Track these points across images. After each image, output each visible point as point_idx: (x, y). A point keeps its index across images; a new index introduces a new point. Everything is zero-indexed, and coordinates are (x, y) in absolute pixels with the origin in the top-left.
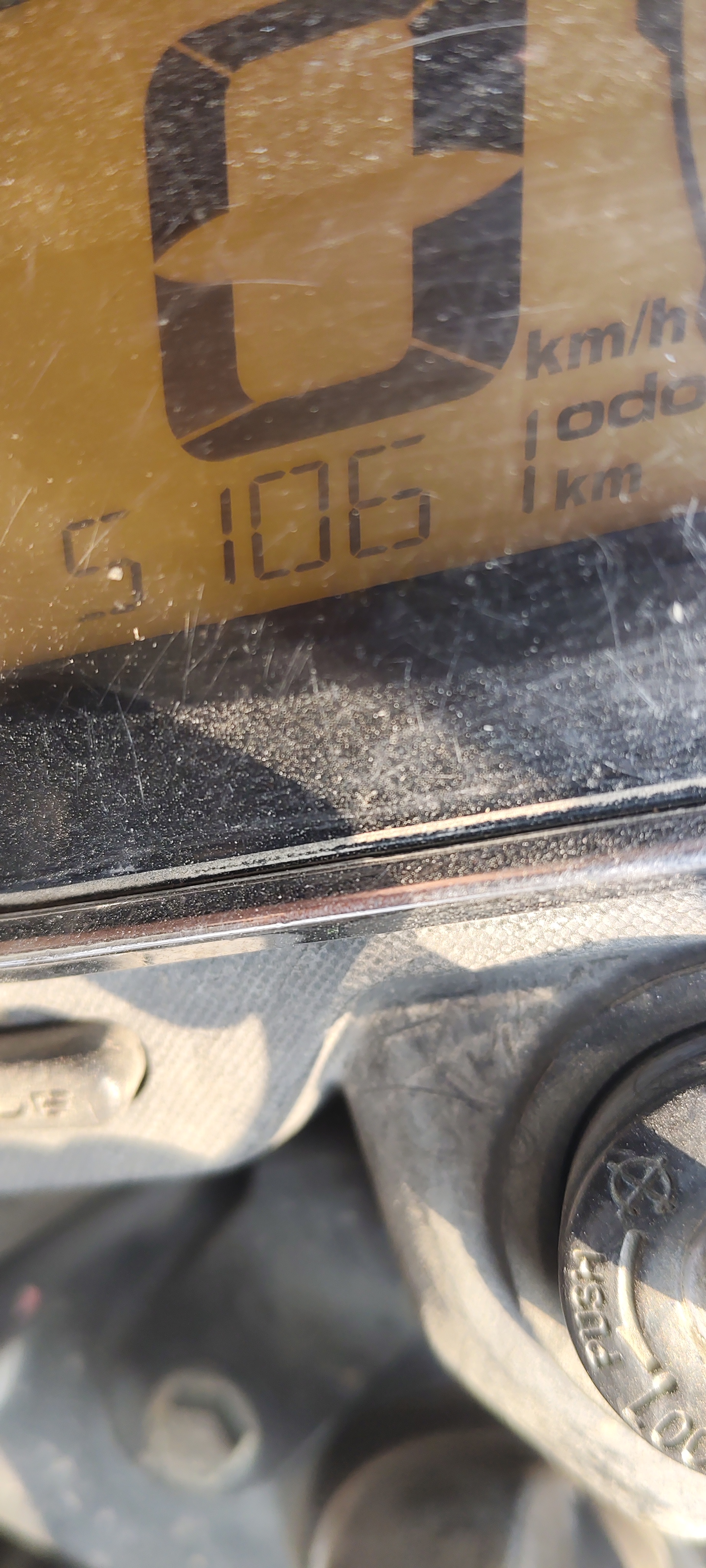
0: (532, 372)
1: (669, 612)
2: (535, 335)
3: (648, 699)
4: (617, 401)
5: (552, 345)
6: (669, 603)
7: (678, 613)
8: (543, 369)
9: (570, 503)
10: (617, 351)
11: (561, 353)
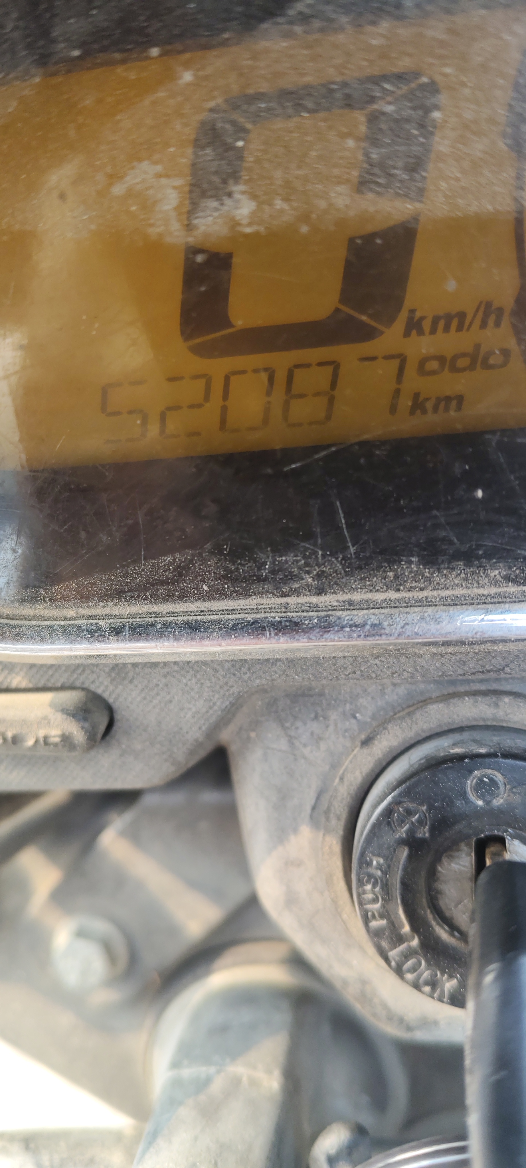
0: (407, 334)
1: (475, 494)
2: (412, 311)
3: (456, 541)
4: (455, 358)
5: (422, 319)
6: (475, 488)
7: (480, 494)
8: (414, 333)
9: (418, 412)
10: (460, 328)
11: (427, 325)
